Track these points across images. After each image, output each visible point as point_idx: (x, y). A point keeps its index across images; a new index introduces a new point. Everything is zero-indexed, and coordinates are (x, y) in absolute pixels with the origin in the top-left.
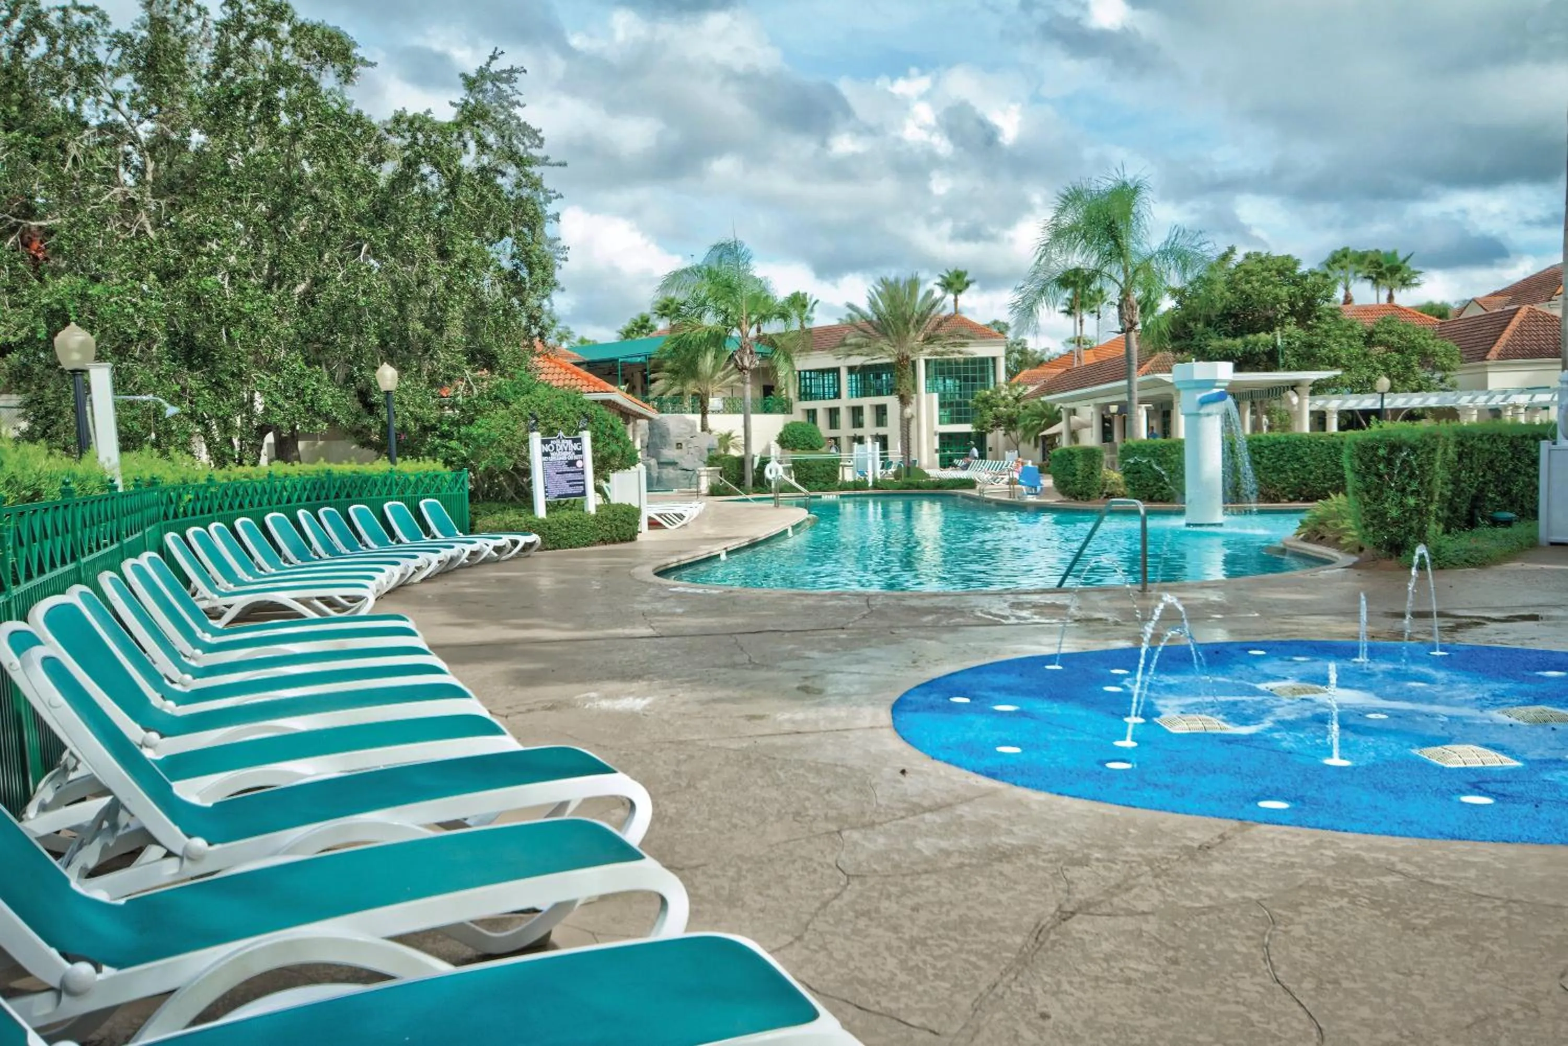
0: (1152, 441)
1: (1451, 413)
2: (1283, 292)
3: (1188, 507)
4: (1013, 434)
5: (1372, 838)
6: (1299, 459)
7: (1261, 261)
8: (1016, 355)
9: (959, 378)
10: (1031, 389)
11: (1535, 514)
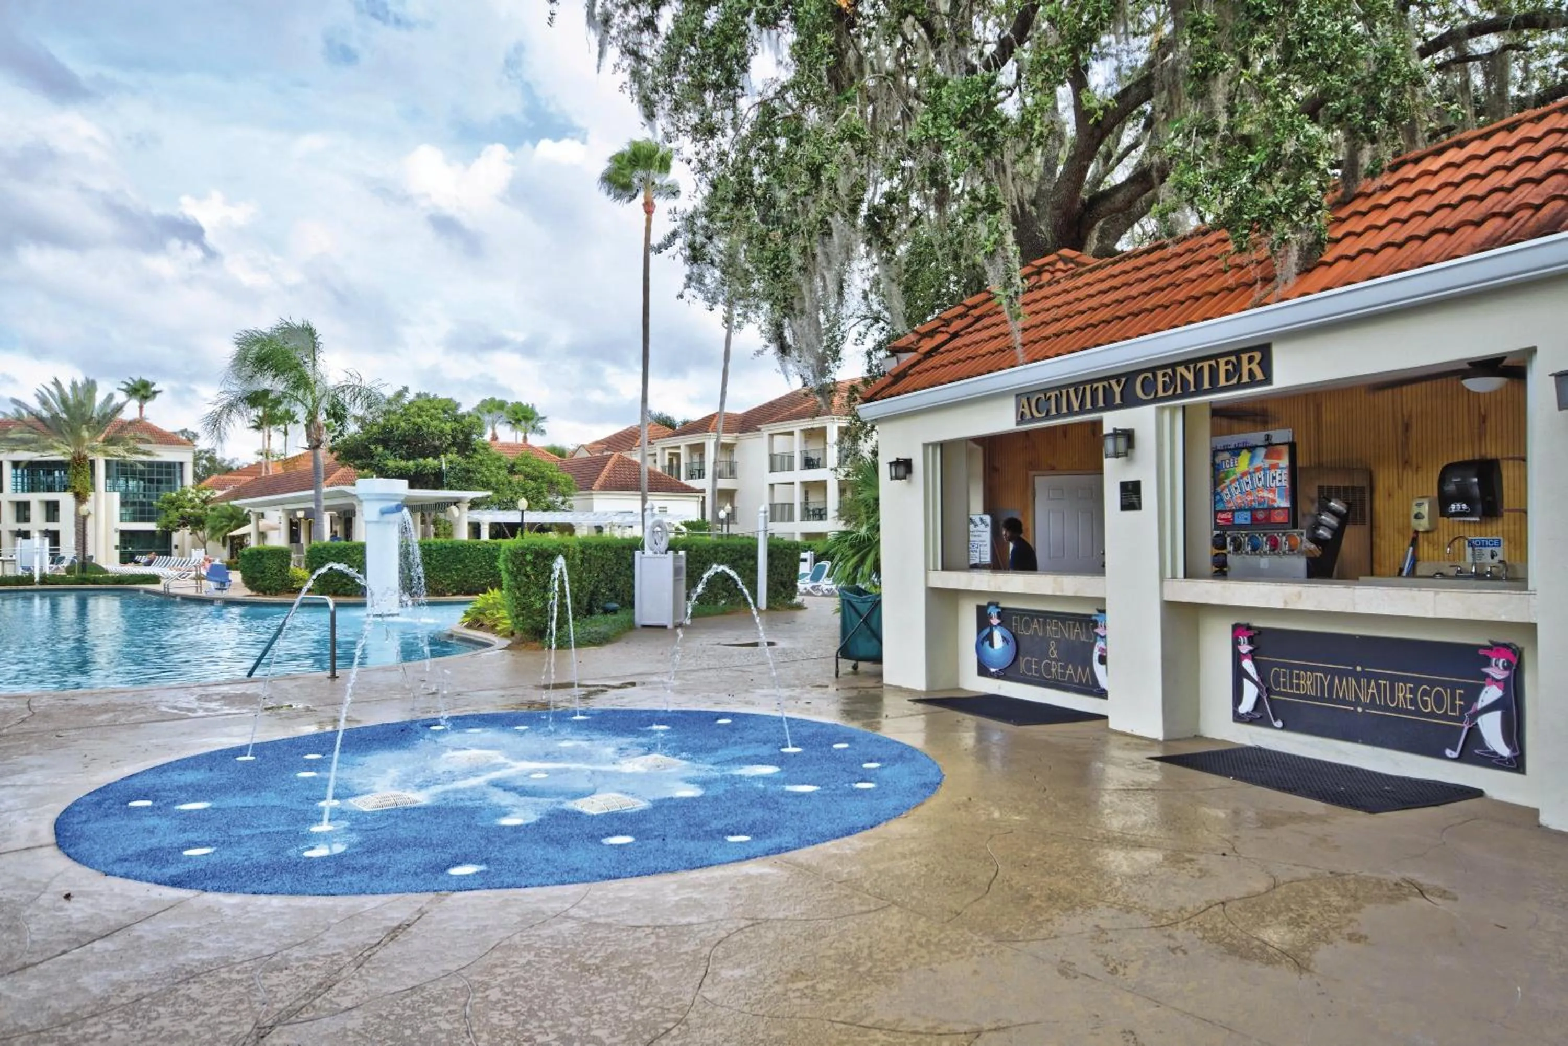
0: (336, 543)
1: (568, 528)
2: (447, 427)
3: (369, 600)
4: (200, 534)
5: (547, 890)
6: (461, 561)
7: (429, 401)
8: (204, 462)
9: (143, 480)
10: (219, 493)
11: (632, 604)
